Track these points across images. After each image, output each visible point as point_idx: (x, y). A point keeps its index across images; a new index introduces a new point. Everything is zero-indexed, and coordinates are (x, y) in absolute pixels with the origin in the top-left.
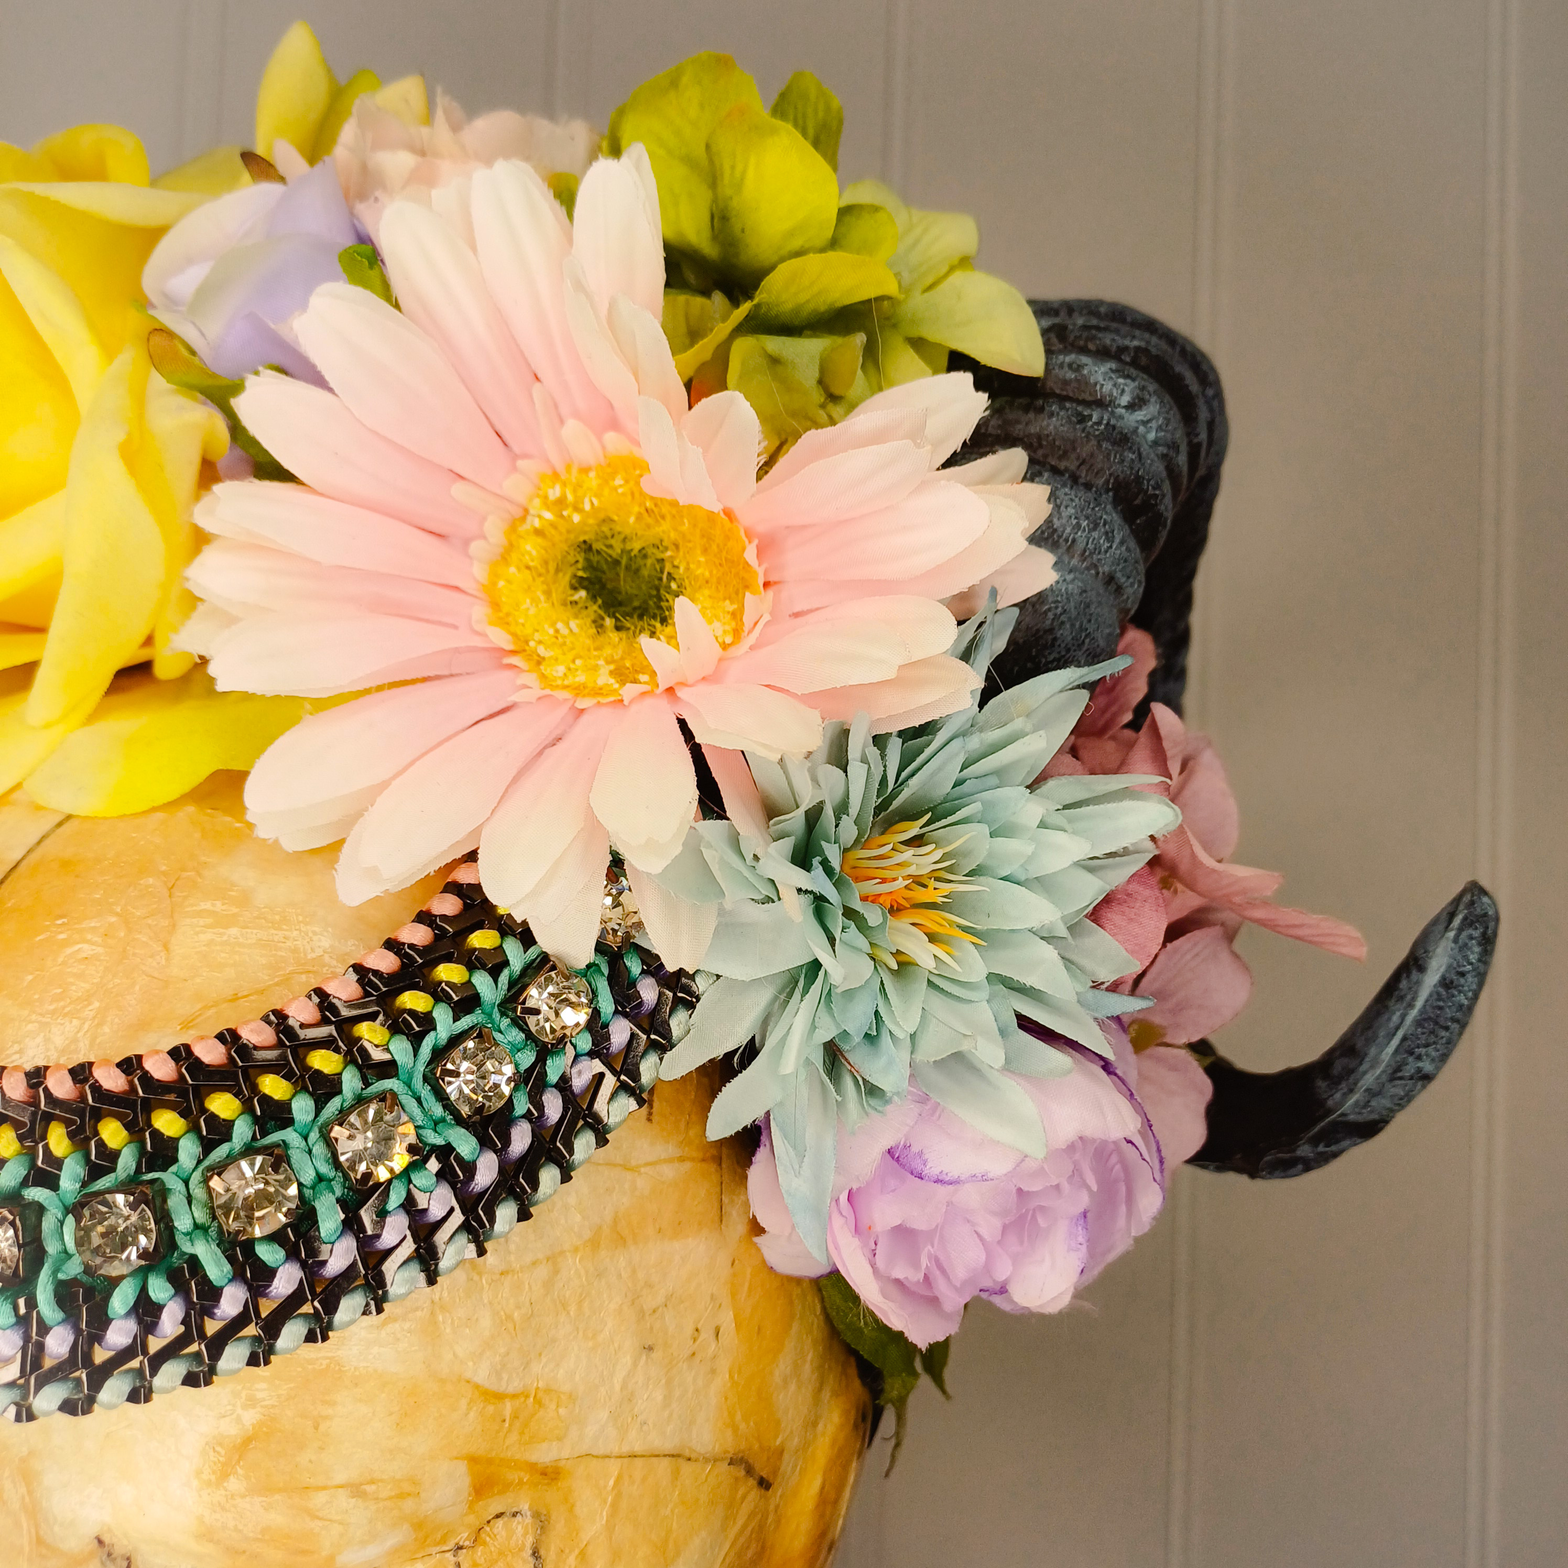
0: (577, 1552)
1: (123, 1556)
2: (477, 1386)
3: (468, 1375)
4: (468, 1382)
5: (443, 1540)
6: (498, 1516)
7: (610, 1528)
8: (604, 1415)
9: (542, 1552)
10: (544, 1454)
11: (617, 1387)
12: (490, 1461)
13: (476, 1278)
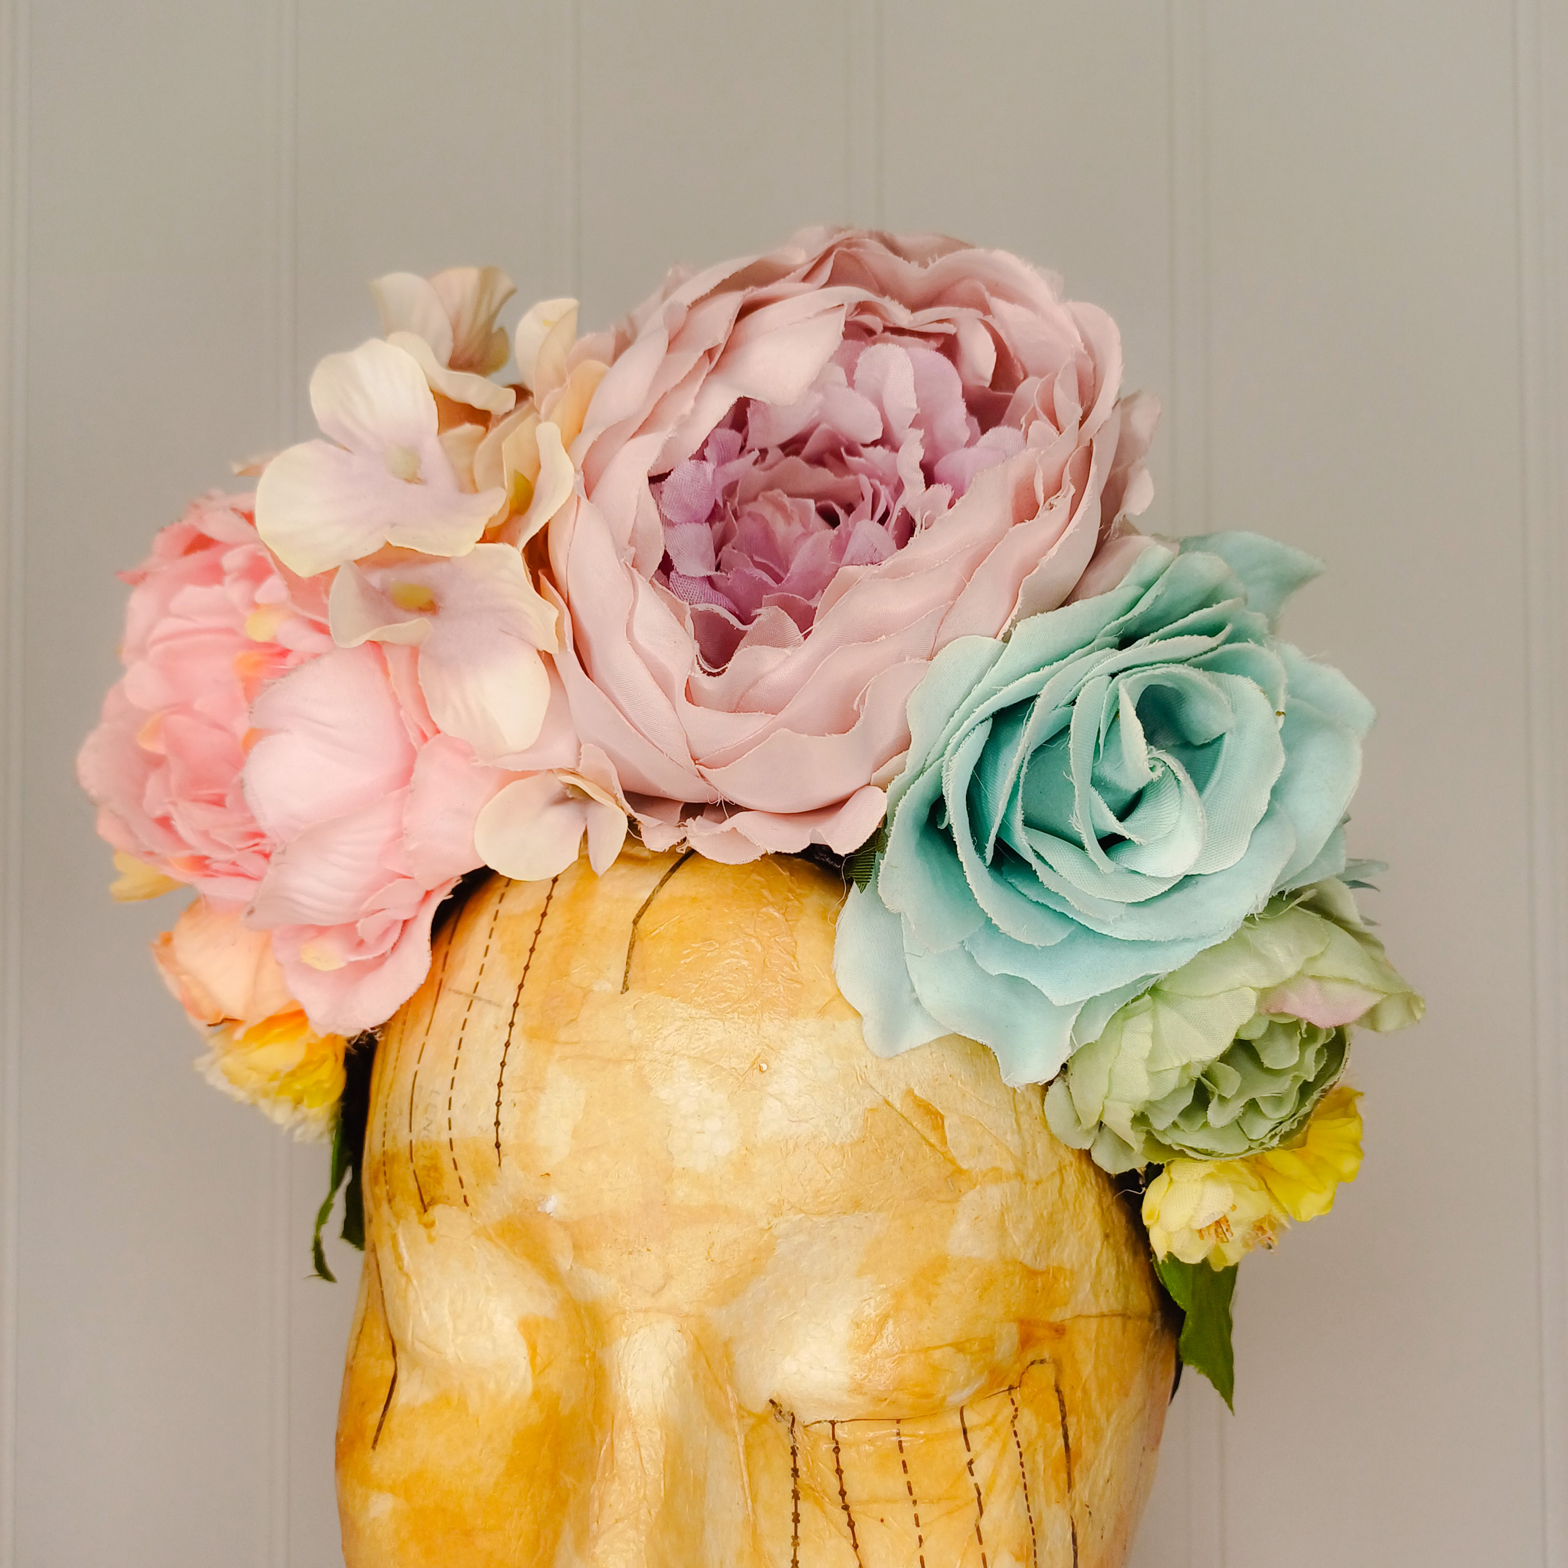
0: (1081, 1387)
1: (788, 1412)
2: (1025, 1266)
3: (1021, 1258)
4: (1021, 1263)
5: (1001, 1384)
6: (1032, 1363)
7: (1096, 1368)
8: (1088, 1286)
9: (1061, 1388)
10: (1058, 1315)
11: (1094, 1265)
12: (1029, 1323)
13: (1023, 1186)
